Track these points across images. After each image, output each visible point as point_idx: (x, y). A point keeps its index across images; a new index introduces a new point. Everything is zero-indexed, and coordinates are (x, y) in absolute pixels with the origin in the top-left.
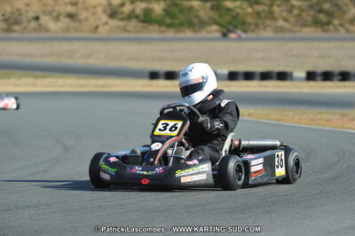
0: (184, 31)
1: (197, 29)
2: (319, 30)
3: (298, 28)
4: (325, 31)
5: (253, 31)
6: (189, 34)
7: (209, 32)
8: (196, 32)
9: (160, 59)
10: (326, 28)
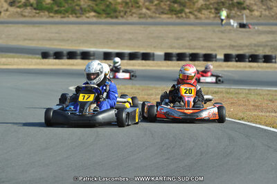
0: (68, 17)
1: (78, 15)
2: (174, 16)
3: (157, 15)
4: (179, 17)
5: (122, 17)
6: (72, 19)
7: (88, 17)
8: (77, 17)
9: (50, 39)
10: (180, 15)
